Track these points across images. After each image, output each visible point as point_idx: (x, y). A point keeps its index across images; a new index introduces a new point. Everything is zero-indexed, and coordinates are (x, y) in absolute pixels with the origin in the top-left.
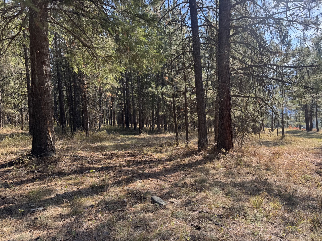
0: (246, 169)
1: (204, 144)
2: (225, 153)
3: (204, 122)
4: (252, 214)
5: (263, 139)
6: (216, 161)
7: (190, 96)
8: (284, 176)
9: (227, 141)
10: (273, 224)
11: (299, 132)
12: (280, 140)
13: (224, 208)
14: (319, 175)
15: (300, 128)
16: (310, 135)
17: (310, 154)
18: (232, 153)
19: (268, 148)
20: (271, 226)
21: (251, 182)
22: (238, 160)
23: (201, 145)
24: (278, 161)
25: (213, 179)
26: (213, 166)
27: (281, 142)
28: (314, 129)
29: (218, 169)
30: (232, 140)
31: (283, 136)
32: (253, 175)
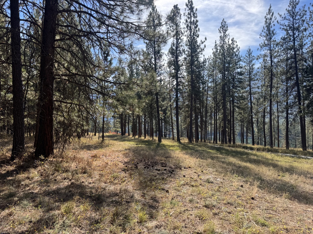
0: (64, 174)
1: (19, 151)
2: (44, 159)
3: (21, 127)
4: (61, 222)
5: (86, 143)
6: (32, 170)
7: (5, 95)
8: (97, 177)
9: (47, 147)
10: (80, 226)
11: (116, 136)
12: (100, 143)
13: (31, 222)
14: (124, 172)
15: (117, 133)
16: (124, 138)
17: (121, 155)
18: (52, 159)
19: (89, 152)
20: (77, 230)
21: (67, 187)
22: (56, 166)
23: (15, 152)
24: (95, 163)
25: (24, 191)
26: (26, 175)
27: (100, 145)
28: (127, 134)
29: (32, 178)
30: (52, 146)
31: (103, 140)
32: (70, 180)
